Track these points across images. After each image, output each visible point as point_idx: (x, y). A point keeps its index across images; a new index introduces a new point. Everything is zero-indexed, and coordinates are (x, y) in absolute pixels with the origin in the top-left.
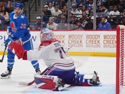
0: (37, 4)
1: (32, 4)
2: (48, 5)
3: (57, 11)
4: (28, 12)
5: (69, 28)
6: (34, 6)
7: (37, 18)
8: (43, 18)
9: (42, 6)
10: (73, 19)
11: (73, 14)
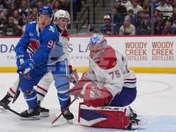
3: (135, 7)
4: (91, 9)
7: (105, 17)
8: (115, 18)
10: (159, 18)
11: (159, 11)
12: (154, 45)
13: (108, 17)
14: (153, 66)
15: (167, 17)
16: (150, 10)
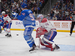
0: (48, 8)
1: (46, 8)
2: (53, 9)
3: (57, 12)
4: (44, 12)
5: (62, 19)
6: (47, 9)
9: (50, 9)
13: (49, 15)
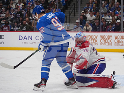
0: (76, 11)
1: (71, 10)
6: (73, 12)
7: (76, 21)
10: (104, 23)
11: (104, 19)
12: (102, 37)
14: (101, 48)
15: (109, 22)
16: (99, 18)
